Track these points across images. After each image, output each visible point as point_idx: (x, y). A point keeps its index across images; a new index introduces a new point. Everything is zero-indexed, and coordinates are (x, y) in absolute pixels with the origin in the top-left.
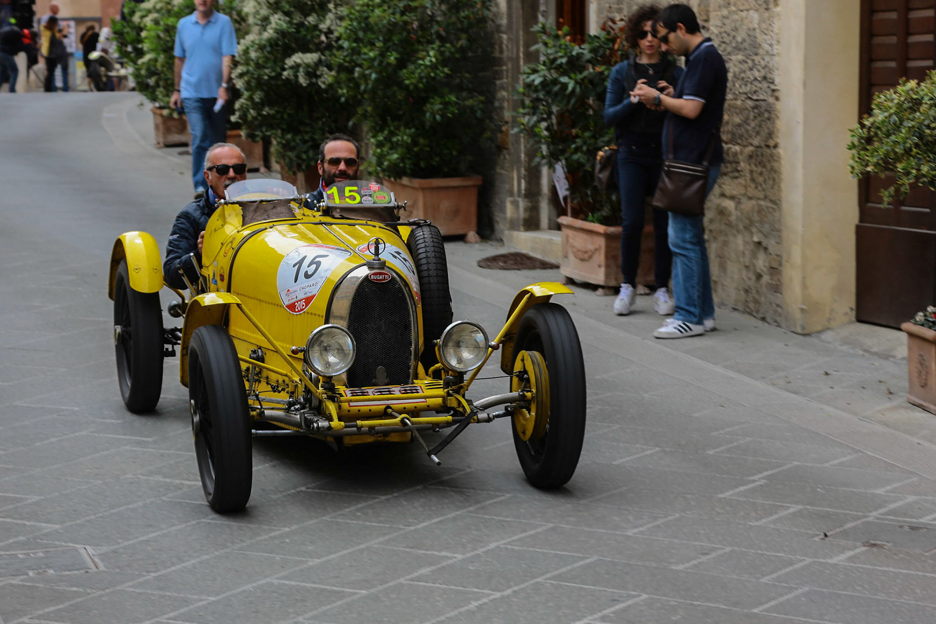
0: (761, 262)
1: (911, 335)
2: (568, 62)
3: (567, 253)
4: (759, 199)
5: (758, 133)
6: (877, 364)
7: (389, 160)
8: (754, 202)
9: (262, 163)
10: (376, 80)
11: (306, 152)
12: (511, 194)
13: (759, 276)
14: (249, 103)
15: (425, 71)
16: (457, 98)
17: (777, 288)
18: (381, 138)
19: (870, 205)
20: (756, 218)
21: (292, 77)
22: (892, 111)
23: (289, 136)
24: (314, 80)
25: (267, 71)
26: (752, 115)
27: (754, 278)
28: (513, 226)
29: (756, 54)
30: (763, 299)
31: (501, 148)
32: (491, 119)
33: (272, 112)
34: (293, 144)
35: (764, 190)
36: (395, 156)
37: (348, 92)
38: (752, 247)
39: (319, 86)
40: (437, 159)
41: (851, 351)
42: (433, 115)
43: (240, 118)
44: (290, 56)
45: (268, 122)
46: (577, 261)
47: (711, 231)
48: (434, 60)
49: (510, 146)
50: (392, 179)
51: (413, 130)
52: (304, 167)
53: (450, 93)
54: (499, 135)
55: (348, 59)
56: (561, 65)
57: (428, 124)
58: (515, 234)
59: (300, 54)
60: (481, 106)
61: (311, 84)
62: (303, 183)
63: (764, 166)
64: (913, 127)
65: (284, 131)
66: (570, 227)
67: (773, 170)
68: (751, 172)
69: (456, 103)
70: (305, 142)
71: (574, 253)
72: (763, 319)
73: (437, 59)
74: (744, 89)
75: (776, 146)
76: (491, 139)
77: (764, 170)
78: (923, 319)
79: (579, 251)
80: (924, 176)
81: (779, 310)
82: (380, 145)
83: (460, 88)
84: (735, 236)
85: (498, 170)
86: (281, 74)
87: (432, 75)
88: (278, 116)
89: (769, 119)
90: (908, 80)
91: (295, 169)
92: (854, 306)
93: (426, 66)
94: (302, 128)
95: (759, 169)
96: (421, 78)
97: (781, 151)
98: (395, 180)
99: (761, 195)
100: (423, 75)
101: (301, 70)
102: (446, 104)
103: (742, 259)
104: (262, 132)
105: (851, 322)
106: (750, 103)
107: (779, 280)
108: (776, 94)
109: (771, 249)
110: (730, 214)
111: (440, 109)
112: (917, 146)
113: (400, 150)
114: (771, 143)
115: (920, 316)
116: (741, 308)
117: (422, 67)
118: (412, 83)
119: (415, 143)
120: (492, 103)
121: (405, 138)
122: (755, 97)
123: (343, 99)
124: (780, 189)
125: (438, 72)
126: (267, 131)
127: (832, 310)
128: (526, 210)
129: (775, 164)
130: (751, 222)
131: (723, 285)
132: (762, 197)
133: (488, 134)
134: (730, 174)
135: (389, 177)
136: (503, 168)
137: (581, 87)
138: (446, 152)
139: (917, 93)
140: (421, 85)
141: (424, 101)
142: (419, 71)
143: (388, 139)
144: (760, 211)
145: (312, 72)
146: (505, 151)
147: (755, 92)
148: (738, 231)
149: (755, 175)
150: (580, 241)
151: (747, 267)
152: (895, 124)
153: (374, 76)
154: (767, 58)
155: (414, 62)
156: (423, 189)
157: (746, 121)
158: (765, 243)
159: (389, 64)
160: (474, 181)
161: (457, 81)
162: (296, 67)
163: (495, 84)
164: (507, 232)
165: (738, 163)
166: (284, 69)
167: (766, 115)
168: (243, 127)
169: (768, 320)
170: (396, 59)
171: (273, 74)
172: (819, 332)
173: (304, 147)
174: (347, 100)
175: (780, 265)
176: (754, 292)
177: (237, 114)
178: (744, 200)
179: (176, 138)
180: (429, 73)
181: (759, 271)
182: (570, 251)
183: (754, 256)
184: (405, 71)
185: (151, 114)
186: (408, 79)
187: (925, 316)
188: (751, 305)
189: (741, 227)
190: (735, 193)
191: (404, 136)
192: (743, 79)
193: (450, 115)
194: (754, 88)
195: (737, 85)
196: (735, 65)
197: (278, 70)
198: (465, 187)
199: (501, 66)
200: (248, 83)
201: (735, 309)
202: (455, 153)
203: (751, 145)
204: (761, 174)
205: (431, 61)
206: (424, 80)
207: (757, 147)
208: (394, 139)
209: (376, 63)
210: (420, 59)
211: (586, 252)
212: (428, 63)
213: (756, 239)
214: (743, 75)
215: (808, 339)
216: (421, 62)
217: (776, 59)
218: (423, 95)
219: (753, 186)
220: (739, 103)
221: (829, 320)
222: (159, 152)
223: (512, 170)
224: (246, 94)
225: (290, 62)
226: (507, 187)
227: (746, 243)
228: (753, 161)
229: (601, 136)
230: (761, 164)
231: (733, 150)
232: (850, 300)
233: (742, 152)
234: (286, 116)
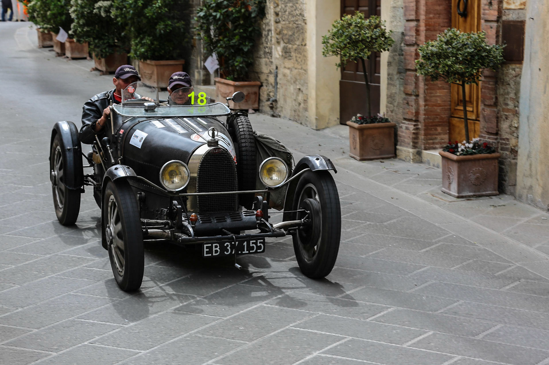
0: (300, 98)
1: (351, 127)
2: (216, 6)
3: (218, 94)
4: (299, 69)
5: (298, 39)
6: (343, 141)
7: (140, 52)
8: (297, 70)
9: (88, 55)
10: (133, 13)
11: (105, 49)
12: (197, 68)
13: (300, 104)
14: (77, 25)
15: (156, 10)
16: (172, 22)
17: (306, 109)
18: (137, 41)
19: (345, 72)
20: (298, 78)
21: (98, 13)
22: (339, 28)
23: (96, 41)
24: (108, 14)
25: (86, 10)
26: (296, 31)
27: (298, 105)
28: (198, 83)
29: (297, 3)
30: (301, 115)
31: (193, 46)
32: (189, 33)
33: (89, 29)
34: (98, 45)
35: (301, 65)
36: (143, 50)
37: (121, 20)
38: (297, 90)
39: (111, 17)
40: (163, 51)
41: (335, 137)
42: (160, 31)
43: (73, 32)
44: (97, 2)
45: (87, 34)
46: (222, 98)
47: (280, 84)
48: (160, 4)
49: (197, 45)
50: (142, 60)
51: (151, 38)
52: (104, 56)
53: (168, 20)
54: (192, 40)
55: (121, 4)
56: (213, 7)
57: (158, 35)
58: (199, 87)
59: (102, 2)
60: (183, 26)
61: (107, 16)
62: (104, 63)
63: (301, 54)
64: (347, 35)
65: (94, 39)
66: (219, 82)
67: (305, 56)
68: (296, 57)
69: (171, 25)
70: (104, 44)
71: (221, 94)
72: (301, 123)
73: (162, 4)
74: (293, 19)
75: (305, 45)
76: (188, 42)
77: (301, 56)
78: (355, 119)
79: (223, 93)
80: (352, 56)
81: (307, 119)
82: (137, 45)
83: (172, 18)
84: (290, 86)
85: (192, 57)
86: (93, 11)
87: (159, 11)
88: (92, 31)
89: (302, 32)
90: (347, 15)
91: (99, 57)
92: (339, 117)
93: (156, 7)
94: (103, 37)
95: (299, 55)
96: (154, 13)
97: (307, 47)
98: (144, 61)
99: (300, 67)
100: (155, 11)
101: (102, 9)
102: (166, 26)
103: (293, 97)
104: (84, 39)
105: (338, 125)
106: (295, 25)
107: (307, 106)
108: (305, 21)
109: (304, 92)
110: (288, 76)
111: (163, 28)
112: (349, 43)
113: (146, 47)
114: (304, 44)
115: (354, 118)
116: (292, 118)
117: (155, 8)
118: (150, 15)
119: (152, 44)
120: (189, 25)
121: (148, 41)
122: (297, 23)
123: (120, 23)
124: (307, 64)
125: (162, 10)
126: (86, 38)
127: (329, 119)
128: (204, 75)
129: (305, 53)
130: (296, 80)
131: (285, 108)
132: (300, 68)
133: (186, 40)
134: (288, 58)
135: (140, 59)
136: (194, 56)
137: (223, 17)
138: (167, 48)
139: (350, 20)
140: (154, 16)
141: (156, 24)
142: (153, 10)
143: (140, 42)
144: (300, 74)
145: (107, 10)
146: (195, 48)
147: (297, 20)
148: (291, 84)
149: (298, 58)
150: (224, 89)
151: (295, 100)
152: (341, 34)
153: (131, 12)
154: (301, 5)
155: (151, 6)
156: (156, 65)
157: (293, 34)
158: (302, 88)
159: (139, 6)
160: (181, 62)
161: (172, 14)
162: (100, 8)
163: (190, 16)
164: (195, 86)
165: (291, 53)
166: (94, 9)
167: (301, 31)
168: (75, 36)
169: (303, 124)
170: (142, 4)
171: (89, 11)
172: (323, 129)
173: (104, 46)
174: (122, 24)
175: (307, 99)
176: (298, 111)
177: (72, 30)
178: (293, 69)
179: (48, 43)
180: (158, 11)
181: (299, 102)
182: (219, 93)
183: (298, 95)
184: (146, 10)
185: (36, 31)
186: (148, 13)
187: (356, 118)
188: (297, 117)
189: (292, 82)
190: (290, 66)
191: (147, 40)
192: (292, 14)
193: (168, 31)
194: (297, 19)
195: (290, 17)
196: (289, 8)
197: (92, 9)
198: (176, 65)
199: (192, 8)
200: (77, 15)
201: (290, 119)
202: (171, 49)
203: (296, 44)
204: (300, 57)
205: (159, 5)
206: (156, 14)
207: (299, 45)
208: (143, 42)
209: (133, 6)
210: (154, 4)
211: (226, 94)
212: (157, 6)
213: (298, 87)
214: (292, 13)
215: (318, 132)
216: (154, 5)
217: (305, 5)
218: (156, 21)
219: (297, 63)
220: (291, 25)
221: (328, 123)
222: (40, 50)
223: (198, 57)
224: (76, 21)
225: (97, 5)
226: (196, 65)
227: (295, 89)
228: (297, 52)
229: (232, 40)
230: (300, 53)
231: (289, 47)
232: (337, 115)
233: (292, 48)
234: (95, 31)
